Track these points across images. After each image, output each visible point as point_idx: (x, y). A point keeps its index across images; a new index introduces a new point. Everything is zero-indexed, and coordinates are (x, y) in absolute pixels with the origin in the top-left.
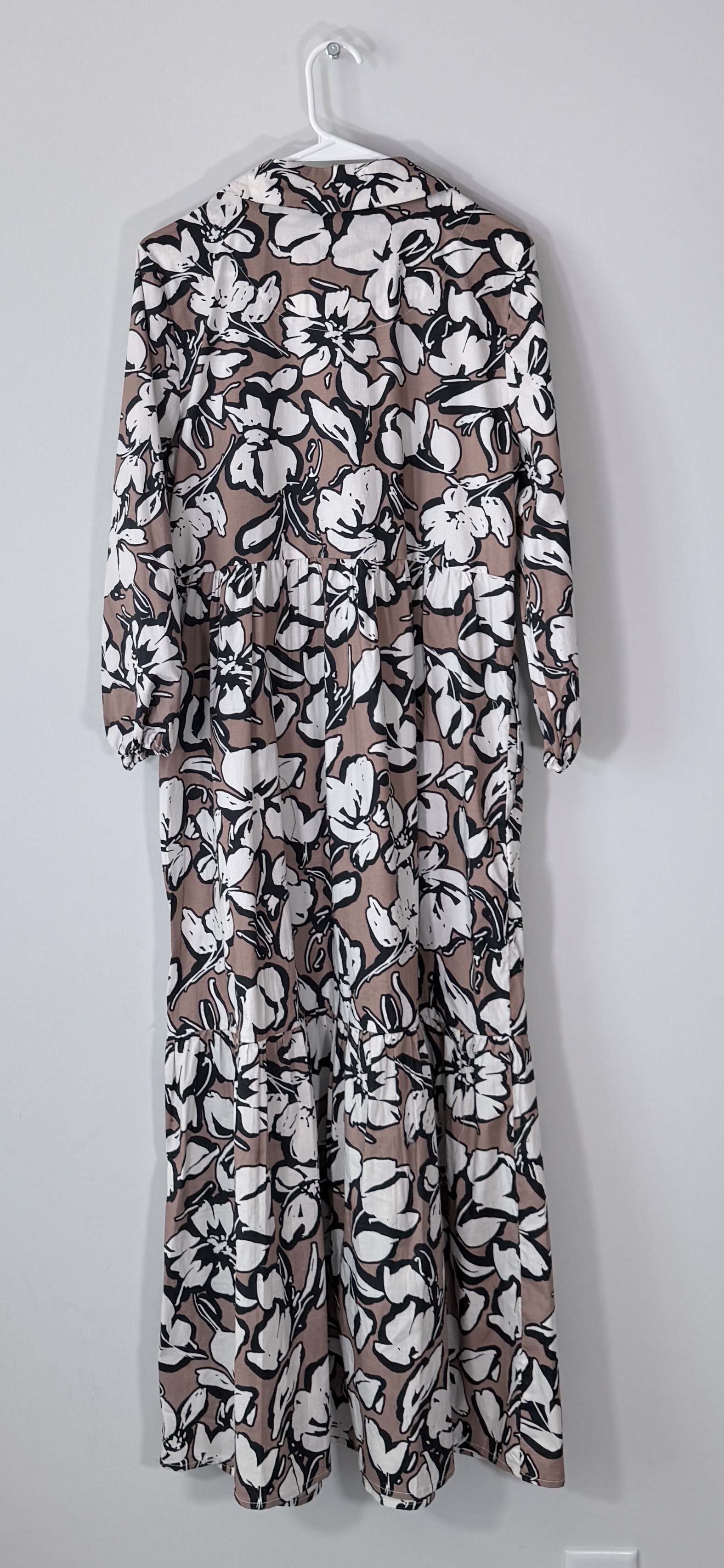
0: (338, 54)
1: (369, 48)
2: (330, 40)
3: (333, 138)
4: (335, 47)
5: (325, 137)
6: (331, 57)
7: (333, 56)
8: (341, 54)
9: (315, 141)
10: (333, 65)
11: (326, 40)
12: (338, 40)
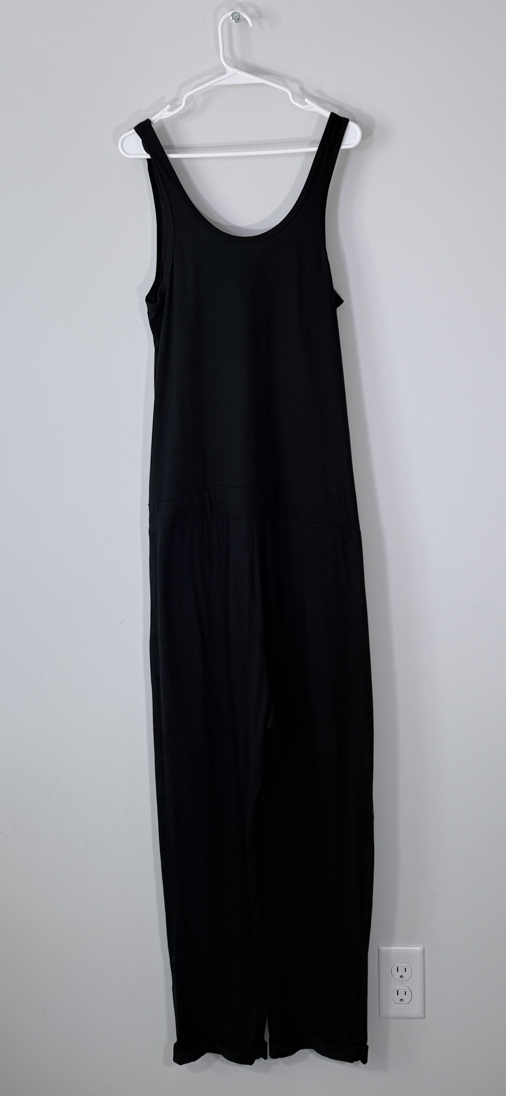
0: (238, 19)
1: (258, 15)
2: (233, 10)
3: (235, 70)
4: (237, 15)
5: (230, 70)
6: (234, 21)
7: (235, 20)
8: (240, 19)
9: (225, 73)
10: (235, 26)
11: (231, 11)
12: (238, 10)
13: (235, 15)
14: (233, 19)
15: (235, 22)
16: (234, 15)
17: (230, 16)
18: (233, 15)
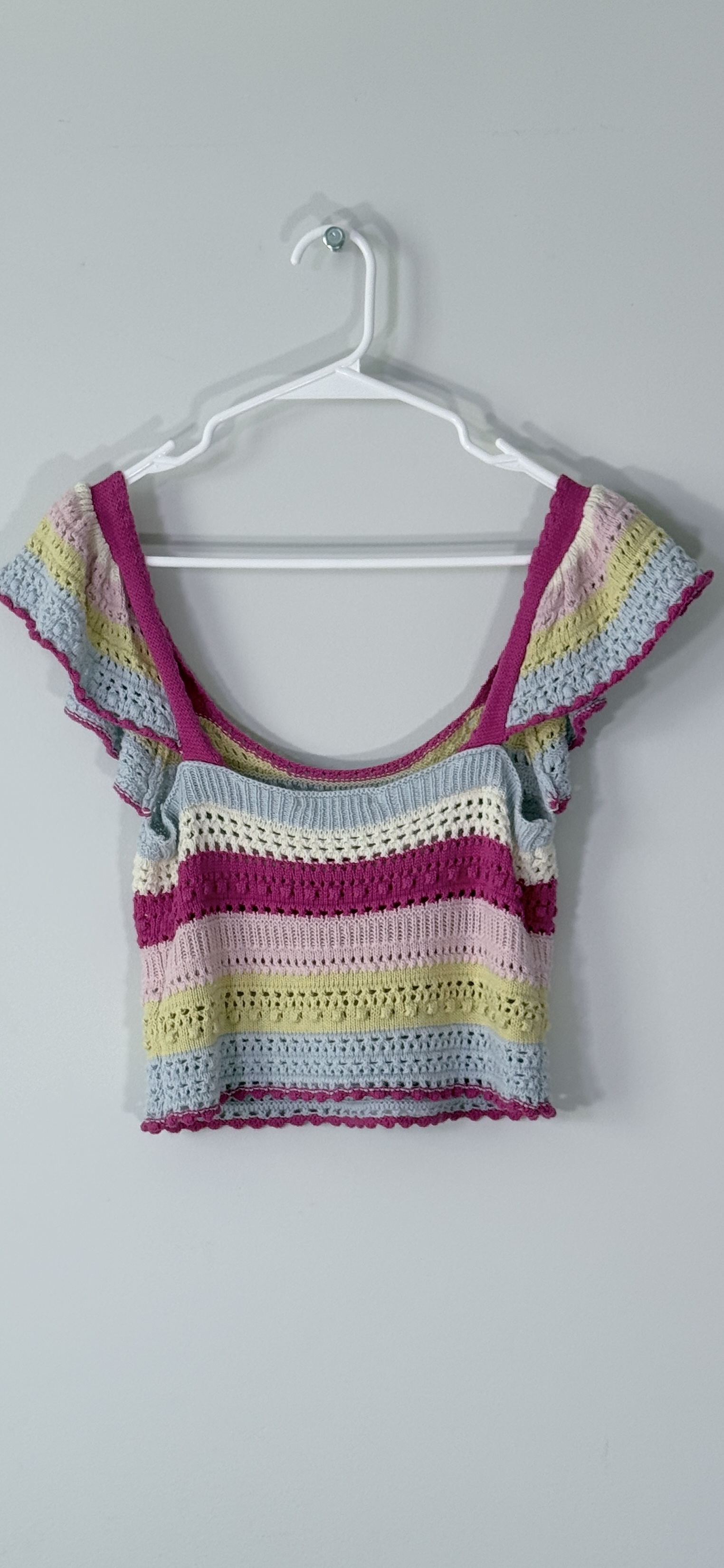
13: (334, 234)
14: (329, 244)
15: (335, 250)
16: (331, 234)
17: (322, 237)
18: (329, 233)
